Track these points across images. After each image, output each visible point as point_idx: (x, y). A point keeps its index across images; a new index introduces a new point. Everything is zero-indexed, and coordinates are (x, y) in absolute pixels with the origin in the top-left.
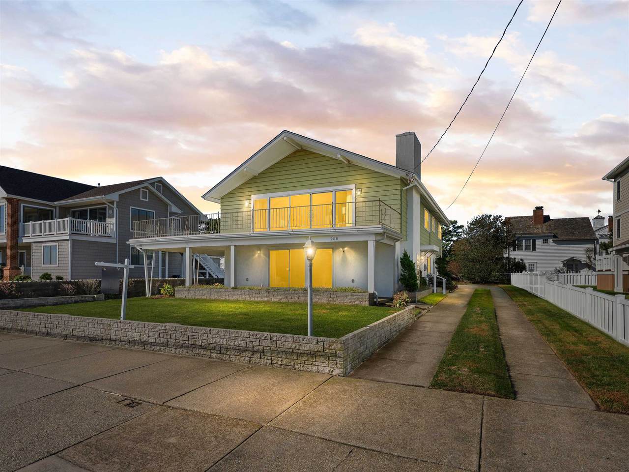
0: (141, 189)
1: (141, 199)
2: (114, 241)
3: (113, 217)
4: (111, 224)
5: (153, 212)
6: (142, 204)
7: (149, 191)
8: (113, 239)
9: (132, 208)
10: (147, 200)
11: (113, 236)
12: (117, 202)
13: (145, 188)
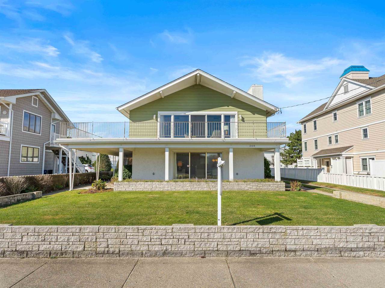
0: (33, 97)
1: (32, 105)
2: (8, 139)
3: (8, 117)
4: (6, 123)
5: (41, 117)
6: (33, 109)
7: (39, 99)
8: (7, 137)
9: (25, 112)
10: (37, 106)
11: (7, 135)
12: (13, 105)
13: (36, 96)
